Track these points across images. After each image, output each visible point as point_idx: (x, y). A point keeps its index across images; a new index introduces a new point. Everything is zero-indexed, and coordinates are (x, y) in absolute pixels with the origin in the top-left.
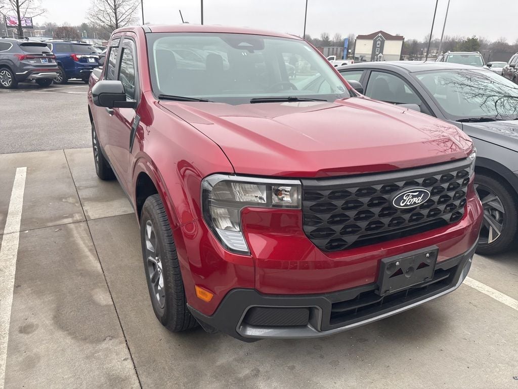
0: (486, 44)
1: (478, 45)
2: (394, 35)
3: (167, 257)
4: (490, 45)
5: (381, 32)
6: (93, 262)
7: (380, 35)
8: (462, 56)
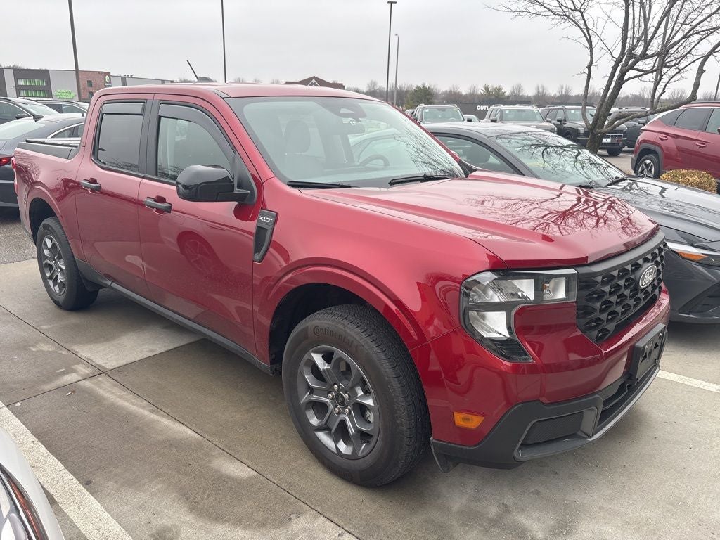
0: (437, 94)
1: (431, 94)
2: (331, 81)
3: (392, 385)
4: (442, 94)
5: (314, 78)
6: (172, 425)
7: (314, 81)
8: (439, 110)
